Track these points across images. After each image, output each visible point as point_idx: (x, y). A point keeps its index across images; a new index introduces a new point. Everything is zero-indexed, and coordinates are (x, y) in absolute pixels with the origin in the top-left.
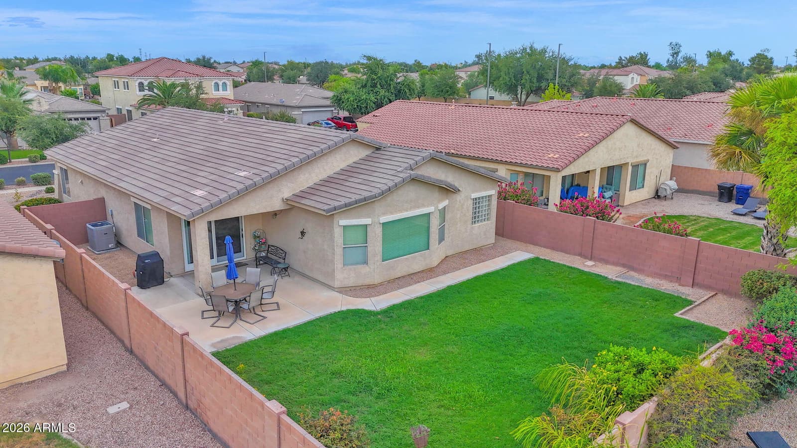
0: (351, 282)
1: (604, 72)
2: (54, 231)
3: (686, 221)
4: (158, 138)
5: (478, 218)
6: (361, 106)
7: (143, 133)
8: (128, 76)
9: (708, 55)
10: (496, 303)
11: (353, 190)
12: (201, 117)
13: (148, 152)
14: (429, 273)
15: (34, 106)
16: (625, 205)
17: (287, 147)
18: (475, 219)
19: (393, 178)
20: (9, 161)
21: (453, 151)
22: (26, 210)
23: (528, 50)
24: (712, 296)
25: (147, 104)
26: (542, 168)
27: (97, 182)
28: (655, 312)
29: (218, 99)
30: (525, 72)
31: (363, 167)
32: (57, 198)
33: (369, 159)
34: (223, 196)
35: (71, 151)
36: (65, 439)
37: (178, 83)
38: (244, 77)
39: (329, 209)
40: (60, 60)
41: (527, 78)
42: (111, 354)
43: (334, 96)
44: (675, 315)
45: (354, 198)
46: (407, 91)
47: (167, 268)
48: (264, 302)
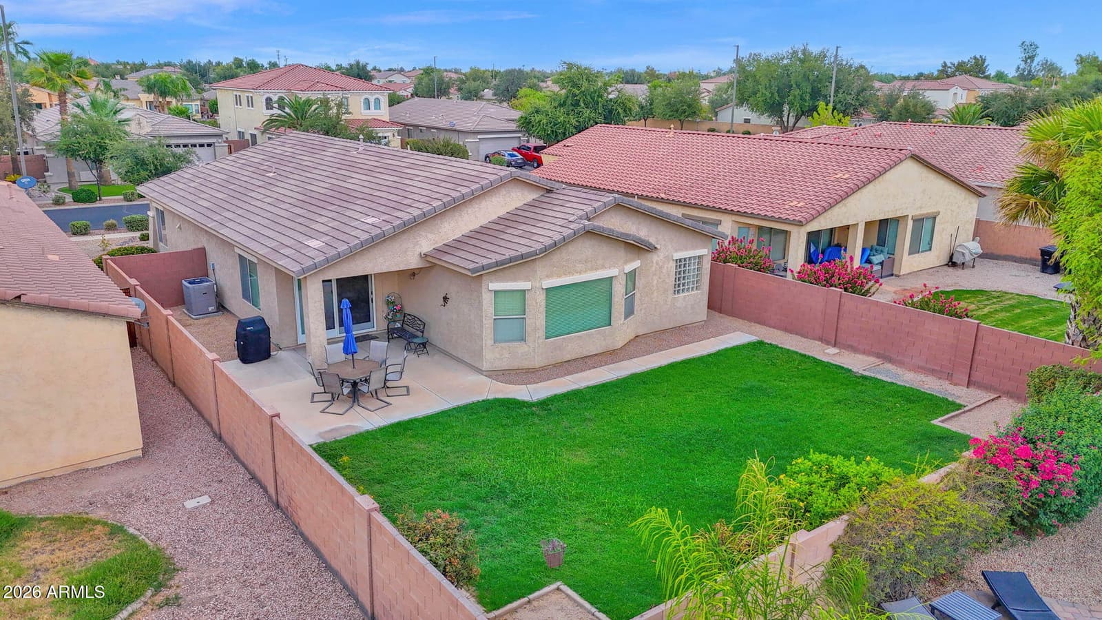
0: (504, 364)
1: (909, 85)
2: (139, 288)
3: (985, 298)
4: (275, 173)
5: (683, 285)
6: (556, 132)
7: (257, 166)
8: (253, 89)
9: (1078, 61)
10: (690, 397)
11: (509, 245)
12: (331, 146)
13: (260, 190)
14: (611, 356)
15: (132, 128)
16: (901, 274)
17: (430, 187)
18: (679, 287)
19: (561, 229)
20: (98, 198)
21: (663, 196)
22: (109, 261)
23: (800, 55)
24: (993, 400)
25: (274, 126)
26: (779, 220)
27: (198, 228)
28: (905, 417)
29: (367, 121)
30: (794, 86)
31: (527, 214)
32: (152, 247)
33: (537, 204)
34: (343, 248)
35: (169, 187)
36: (132, 534)
37: (314, 98)
38: (410, 90)
39: (474, 268)
40: (174, 66)
41: (796, 93)
42: (197, 440)
43: (522, 117)
44: (932, 422)
45: (509, 254)
46: (621, 111)
47: (274, 338)
48: (388, 384)
